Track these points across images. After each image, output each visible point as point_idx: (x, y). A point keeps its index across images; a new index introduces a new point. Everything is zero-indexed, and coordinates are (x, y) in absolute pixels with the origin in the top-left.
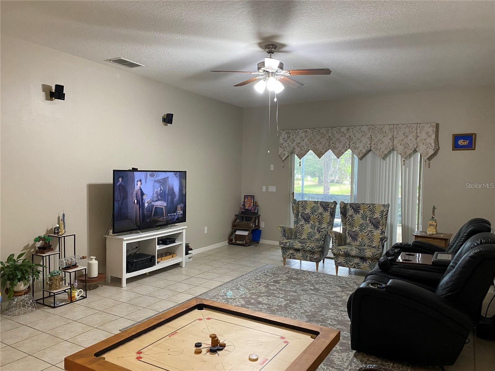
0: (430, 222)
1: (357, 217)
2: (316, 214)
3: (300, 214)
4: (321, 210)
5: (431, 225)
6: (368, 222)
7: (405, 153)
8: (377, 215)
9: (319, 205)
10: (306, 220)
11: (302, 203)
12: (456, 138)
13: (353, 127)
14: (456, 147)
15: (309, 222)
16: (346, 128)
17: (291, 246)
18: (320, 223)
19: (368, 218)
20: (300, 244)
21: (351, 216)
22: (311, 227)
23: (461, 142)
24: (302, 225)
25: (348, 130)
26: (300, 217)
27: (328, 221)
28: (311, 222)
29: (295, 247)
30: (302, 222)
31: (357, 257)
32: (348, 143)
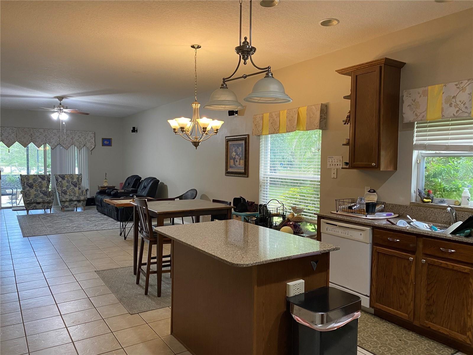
0: (105, 181)
1: (64, 182)
2: (37, 183)
3: (25, 183)
4: (40, 180)
5: (105, 182)
6: (71, 184)
7: (80, 146)
8: (75, 180)
9: (38, 177)
10: (30, 187)
11: (26, 176)
12: (104, 140)
13: (47, 130)
14: (104, 145)
15: (33, 188)
16: (43, 130)
17: (35, 201)
18: (41, 187)
19: (70, 182)
20: (42, 199)
21: (61, 182)
22: (35, 191)
23: (106, 142)
24: (28, 190)
25: (44, 131)
26: (26, 185)
27: (47, 186)
28: (34, 188)
29: (38, 201)
30: (28, 188)
31: (76, 201)
32: (45, 139)
